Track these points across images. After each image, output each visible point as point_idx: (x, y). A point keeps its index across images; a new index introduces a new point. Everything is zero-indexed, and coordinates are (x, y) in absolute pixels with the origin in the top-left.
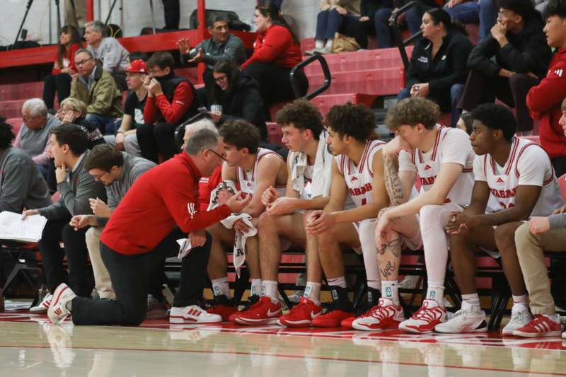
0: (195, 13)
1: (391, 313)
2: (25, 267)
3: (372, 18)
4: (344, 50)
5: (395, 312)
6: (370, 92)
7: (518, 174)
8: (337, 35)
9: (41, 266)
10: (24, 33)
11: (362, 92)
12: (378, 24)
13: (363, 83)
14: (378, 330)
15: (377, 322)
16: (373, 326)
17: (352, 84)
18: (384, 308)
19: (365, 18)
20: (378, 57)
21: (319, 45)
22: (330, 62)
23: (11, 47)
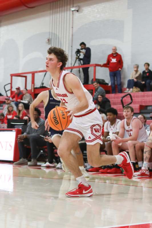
0: (93, 80)
1: (145, 172)
2: (42, 153)
3: (145, 82)
4: (136, 92)
5: (146, 171)
6: (144, 104)
7: (117, 129)
8: (134, 87)
9: (47, 153)
10: (43, 84)
11: (141, 104)
12: (147, 85)
13: (141, 102)
14: (140, 177)
15: (140, 174)
16: (138, 175)
17: (138, 102)
18: (143, 170)
19: (144, 82)
20: (146, 94)
21: (128, 89)
22: (132, 95)
23: (39, 88)
